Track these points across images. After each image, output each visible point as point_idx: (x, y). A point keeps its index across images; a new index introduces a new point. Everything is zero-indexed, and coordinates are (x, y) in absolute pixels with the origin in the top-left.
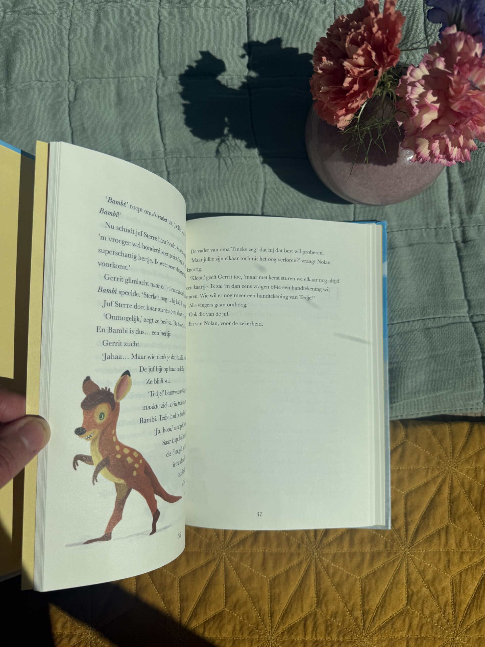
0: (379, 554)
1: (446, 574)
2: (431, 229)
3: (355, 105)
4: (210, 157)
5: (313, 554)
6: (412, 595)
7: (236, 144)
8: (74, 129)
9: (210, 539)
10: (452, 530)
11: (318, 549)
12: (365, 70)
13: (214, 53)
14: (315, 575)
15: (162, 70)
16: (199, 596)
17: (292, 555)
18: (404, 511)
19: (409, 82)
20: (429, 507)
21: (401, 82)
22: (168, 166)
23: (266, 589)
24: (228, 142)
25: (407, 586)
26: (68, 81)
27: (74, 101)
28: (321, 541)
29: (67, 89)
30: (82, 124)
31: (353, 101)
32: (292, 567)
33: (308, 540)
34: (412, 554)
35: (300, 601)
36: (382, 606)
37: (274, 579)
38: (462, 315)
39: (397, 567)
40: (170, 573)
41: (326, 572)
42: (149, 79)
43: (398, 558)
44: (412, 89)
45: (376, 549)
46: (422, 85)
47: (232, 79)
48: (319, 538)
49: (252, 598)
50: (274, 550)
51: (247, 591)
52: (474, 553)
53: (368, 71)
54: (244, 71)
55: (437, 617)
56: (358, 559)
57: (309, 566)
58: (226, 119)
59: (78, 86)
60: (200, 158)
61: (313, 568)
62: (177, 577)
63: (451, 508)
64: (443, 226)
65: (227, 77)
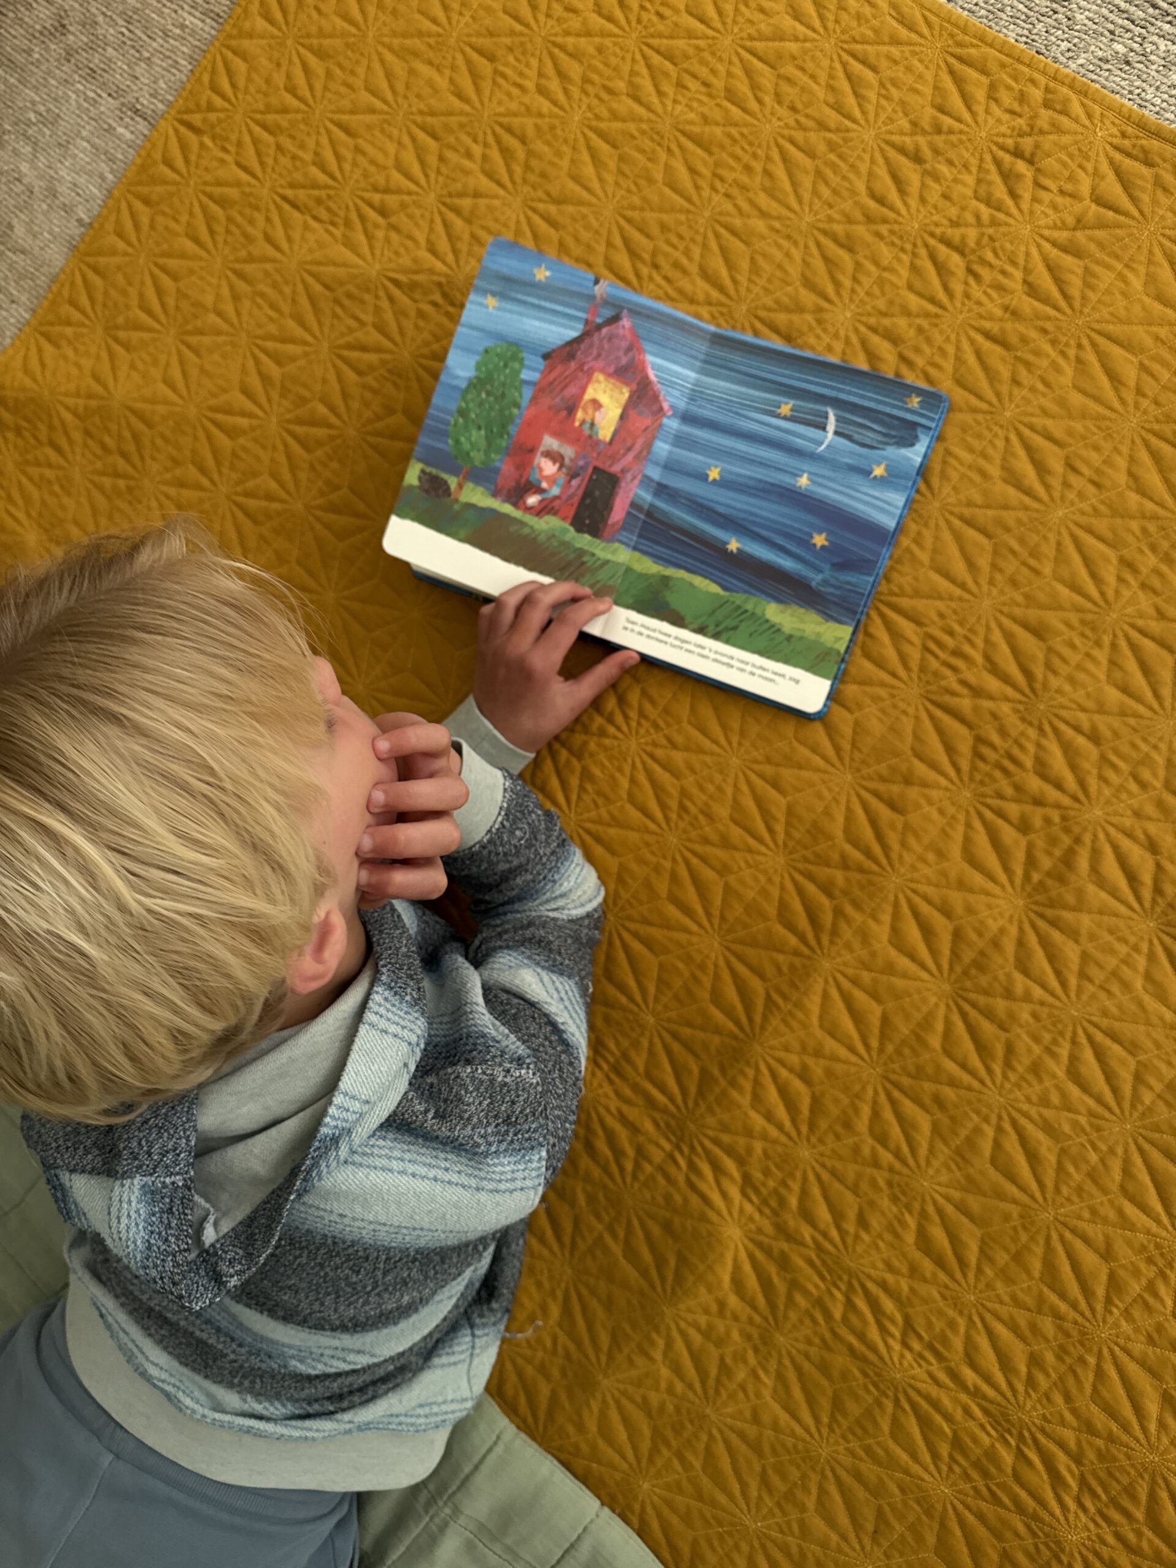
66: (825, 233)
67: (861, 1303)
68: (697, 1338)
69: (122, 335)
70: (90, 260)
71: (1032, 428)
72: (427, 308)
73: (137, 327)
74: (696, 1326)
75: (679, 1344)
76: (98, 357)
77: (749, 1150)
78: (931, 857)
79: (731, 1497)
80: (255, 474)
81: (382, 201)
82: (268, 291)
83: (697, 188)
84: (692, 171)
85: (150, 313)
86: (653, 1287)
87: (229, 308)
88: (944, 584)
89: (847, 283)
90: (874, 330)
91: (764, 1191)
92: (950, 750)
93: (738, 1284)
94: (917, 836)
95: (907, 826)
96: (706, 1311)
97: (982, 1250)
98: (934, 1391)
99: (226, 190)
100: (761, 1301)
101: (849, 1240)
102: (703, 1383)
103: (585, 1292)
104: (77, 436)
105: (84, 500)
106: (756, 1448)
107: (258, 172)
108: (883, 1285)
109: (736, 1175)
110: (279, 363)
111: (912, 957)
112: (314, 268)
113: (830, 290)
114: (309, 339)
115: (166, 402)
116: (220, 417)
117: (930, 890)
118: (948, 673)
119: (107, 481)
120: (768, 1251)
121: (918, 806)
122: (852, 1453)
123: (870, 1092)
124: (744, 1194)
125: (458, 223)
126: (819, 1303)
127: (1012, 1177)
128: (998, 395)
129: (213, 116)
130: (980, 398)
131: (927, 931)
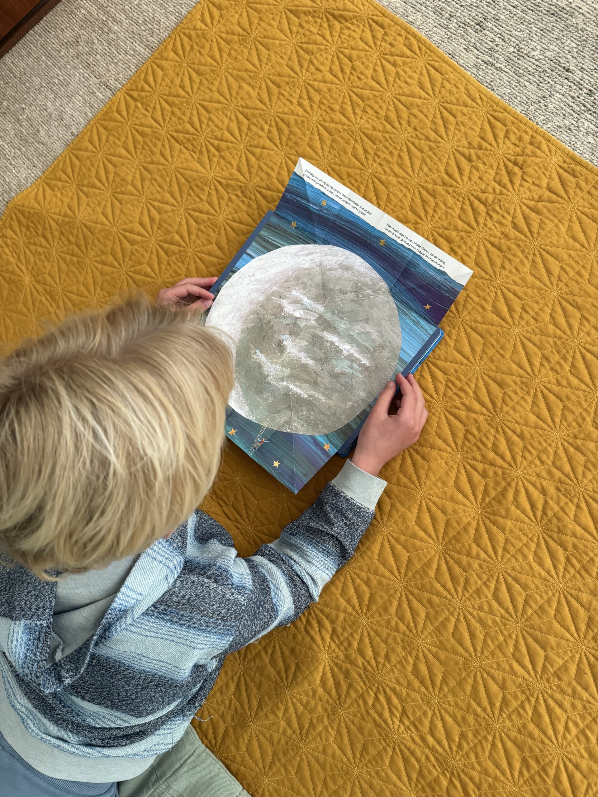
66: (423, 187)
67: (382, 698)
68: (300, 708)
69: (85, 189)
70: (75, 152)
71: (508, 290)
72: (233, 197)
73: (93, 186)
74: (300, 701)
75: (291, 710)
76: (72, 198)
77: (337, 617)
78: (439, 484)
79: (308, 791)
80: (141, 264)
81: (219, 145)
82: (159, 179)
83: (367, 158)
84: (365, 151)
85: (100, 181)
86: (281, 679)
87: (139, 184)
88: (459, 357)
89: (431, 212)
90: (441, 236)
91: (342, 638)
92: (453, 434)
93: (323, 682)
94: (434, 474)
95: (429, 468)
96: (307, 695)
97: (443, 678)
98: (412, 746)
99: (145, 129)
100: (334, 692)
101: (380, 666)
102: (301, 731)
103: (248, 679)
104: (56, 234)
105: (55, 264)
106: (323, 766)
107: (162, 123)
108: (394, 690)
109: (330, 629)
110: (159, 213)
111: (425, 531)
112: (182, 171)
113: (423, 214)
114: (176, 204)
115: (102, 224)
116: (127, 234)
117: (437, 500)
118: (457, 398)
119: (68, 257)
120: (340, 668)
121: (436, 459)
122: (369, 773)
123: (398, 595)
124: (332, 638)
125: (253, 160)
126: (362, 696)
127: (461, 644)
128: (494, 272)
129: (143, 94)
130: (486, 273)
131: (434, 520)
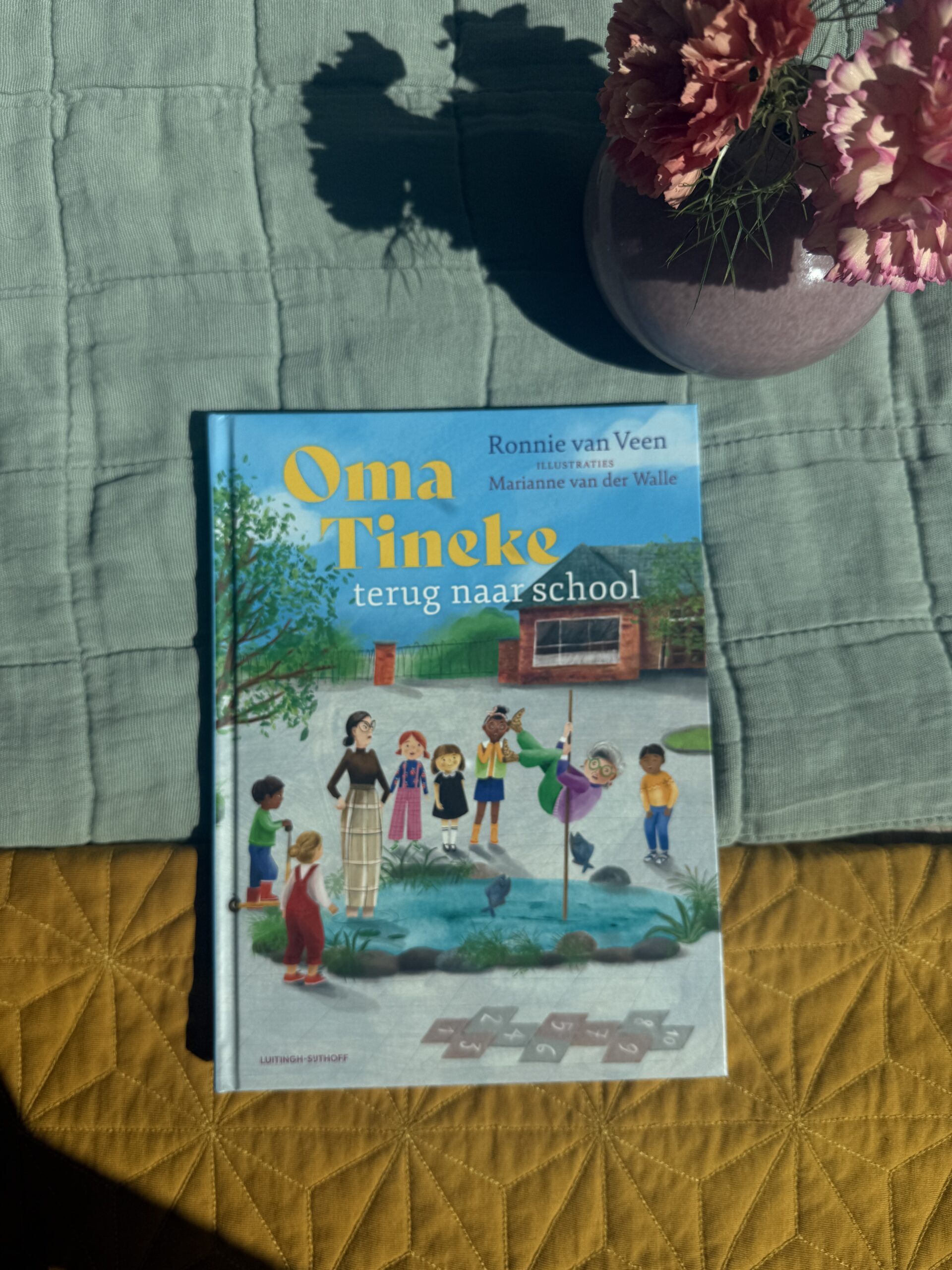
0: (741, 1129)
1: (878, 1166)
2: (853, 430)
3: (708, 148)
4: (372, 268)
5: (600, 1131)
6: (809, 1212)
7: (429, 240)
8: (67, 200)
9: (377, 1106)
10: (893, 1075)
11: (611, 1122)
12: (732, 66)
13: (379, 36)
14: (604, 1177)
15: (263, 71)
16: (355, 1227)
17: (554, 1136)
18: (792, 1037)
19: (830, 96)
20: (844, 1026)
21: (812, 94)
22: (278, 287)
23: (499, 1211)
24: (411, 235)
25: (798, 1194)
26: (52, 92)
27: (65, 138)
28: (617, 1105)
29: (49, 112)
30: (84, 191)
31: (704, 138)
32: (555, 1161)
33: (589, 1102)
34: (809, 1129)
35: (572, 1232)
36: (746, 1238)
37: (517, 1188)
38: (919, 616)
39: (778, 1155)
40: (290, 1180)
41: (626, 1170)
42: (235, 90)
43: (780, 1138)
44: (838, 110)
45: (733, 1119)
46: (861, 104)
47: (419, 93)
48: (612, 1098)
49: (468, 1228)
50: (516, 1125)
51: (458, 1215)
52: (937, 1122)
53: (740, 67)
54: (447, 77)
55: (860, 1257)
56: (696, 1140)
57: (591, 1159)
58: (407, 185)
59: (73, 104)
60: (350, 269)
61: (599, 1162)
62: (306, 1188)
63: (891, 1027)
64: (878, 424)
65: (408, 89)
